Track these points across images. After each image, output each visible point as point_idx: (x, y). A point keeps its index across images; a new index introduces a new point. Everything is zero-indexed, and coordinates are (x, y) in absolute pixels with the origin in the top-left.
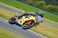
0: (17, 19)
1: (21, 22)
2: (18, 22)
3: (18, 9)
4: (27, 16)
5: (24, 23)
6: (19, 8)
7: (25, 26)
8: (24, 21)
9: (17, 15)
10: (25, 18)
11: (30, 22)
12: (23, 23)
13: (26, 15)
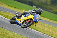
1: (20, 21)
4: (26, 15)
8: (23, 20)
10: (24, 17)
11: (29, 21)
12: (22, 22)
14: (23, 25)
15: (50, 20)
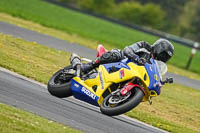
0: (77, 79)
1: (95, 88)
2: (83, 90)
3: (20, 20)
5: (107, 90)
6: (25, 19)
7: (110, 101)
8: (106, 85)
9: (76, 61)
11: (129, 86)
13: (111, 61)
14: (107, 103)
15: (44, 28)
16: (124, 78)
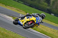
8: (26, 21)
13: (28, 16)
14: (25, 26)
16: (30, 20)
